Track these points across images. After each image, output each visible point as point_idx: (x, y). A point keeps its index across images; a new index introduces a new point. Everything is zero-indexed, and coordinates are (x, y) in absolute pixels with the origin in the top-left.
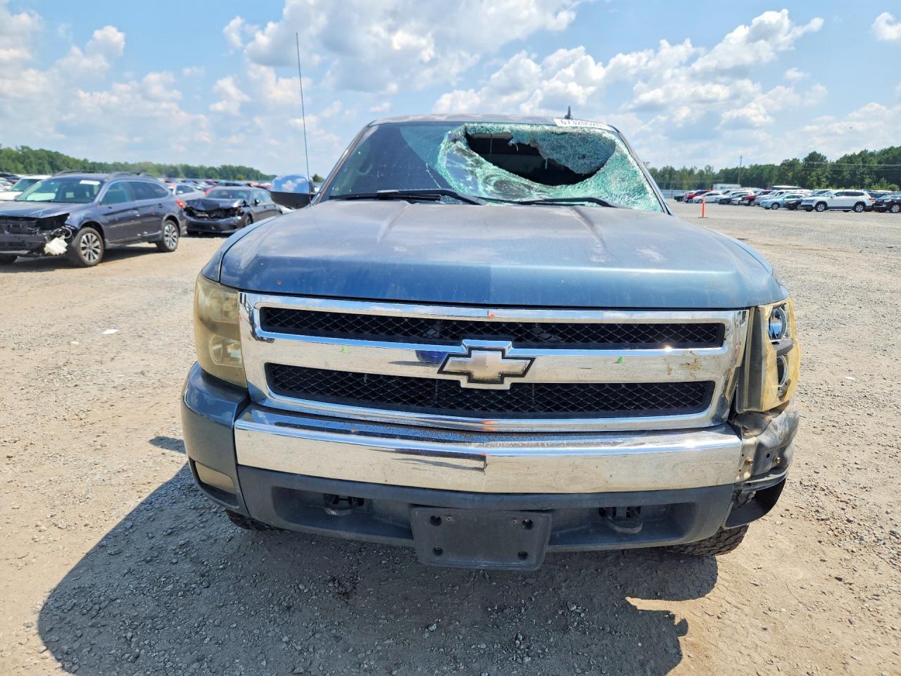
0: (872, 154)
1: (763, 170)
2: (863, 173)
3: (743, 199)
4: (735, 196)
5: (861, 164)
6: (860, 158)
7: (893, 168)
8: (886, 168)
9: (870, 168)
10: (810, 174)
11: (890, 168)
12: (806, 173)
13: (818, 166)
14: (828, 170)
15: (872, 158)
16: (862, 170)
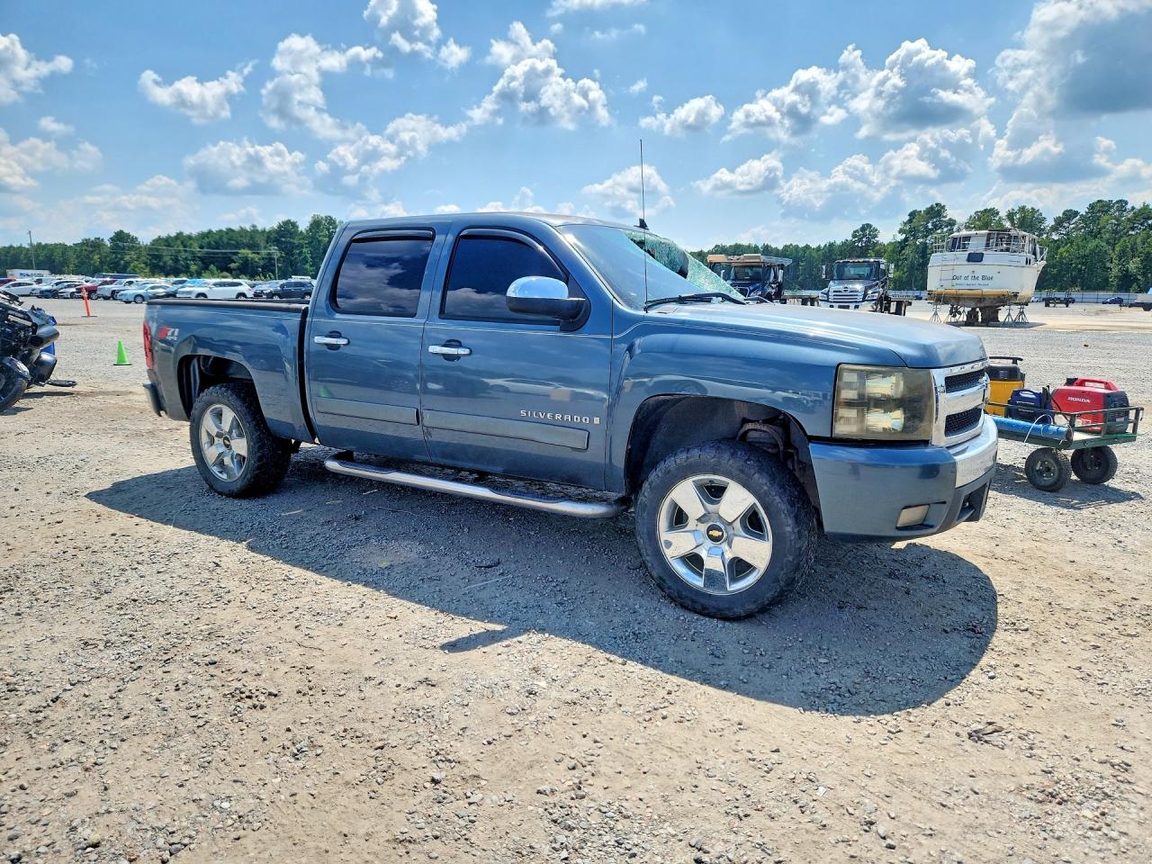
0: (190, 237)
1: (52, 250)
2: (186, 259)
3: (79, 290)
4: (60, 286)
5: (181, 248)
6: (179, 242)
7: (218, 253)
8: (208, 253)
9: (193, 253)
10: (122, 259)
11: (213, 253)
12: (116, 257)
13: (130, 249)
14: (144, 253)
15: (191, 242)
16: (184, 255)
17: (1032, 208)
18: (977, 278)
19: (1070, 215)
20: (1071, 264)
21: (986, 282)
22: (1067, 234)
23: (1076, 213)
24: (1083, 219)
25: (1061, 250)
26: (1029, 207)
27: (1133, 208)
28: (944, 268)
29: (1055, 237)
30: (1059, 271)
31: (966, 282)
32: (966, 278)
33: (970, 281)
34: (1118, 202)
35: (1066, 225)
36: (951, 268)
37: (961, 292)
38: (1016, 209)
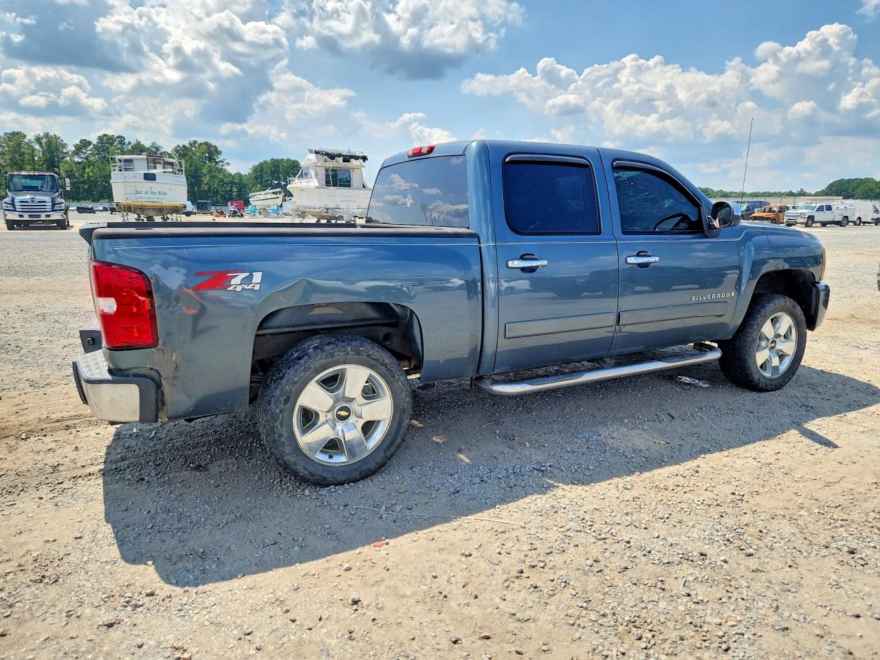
17: (55, 135)
18: (155, 193)
19: (85, 143)
20: (97, 182)
21: (161, 196)
22: (87, 158)
23: (90, 143)
24: (96, 147)
25: (87, 170)
26: (51, 134)
27: (130, 143)
28: (127, 184)
29: (76, 159)
30: (90, 187)
31: (146, 196)
32: (146, 193)
33: (149, 195)
34: (118, 137)
35: (84, 151)
36: (133, 184)
37: (144, 204)
38: (42, 134)
